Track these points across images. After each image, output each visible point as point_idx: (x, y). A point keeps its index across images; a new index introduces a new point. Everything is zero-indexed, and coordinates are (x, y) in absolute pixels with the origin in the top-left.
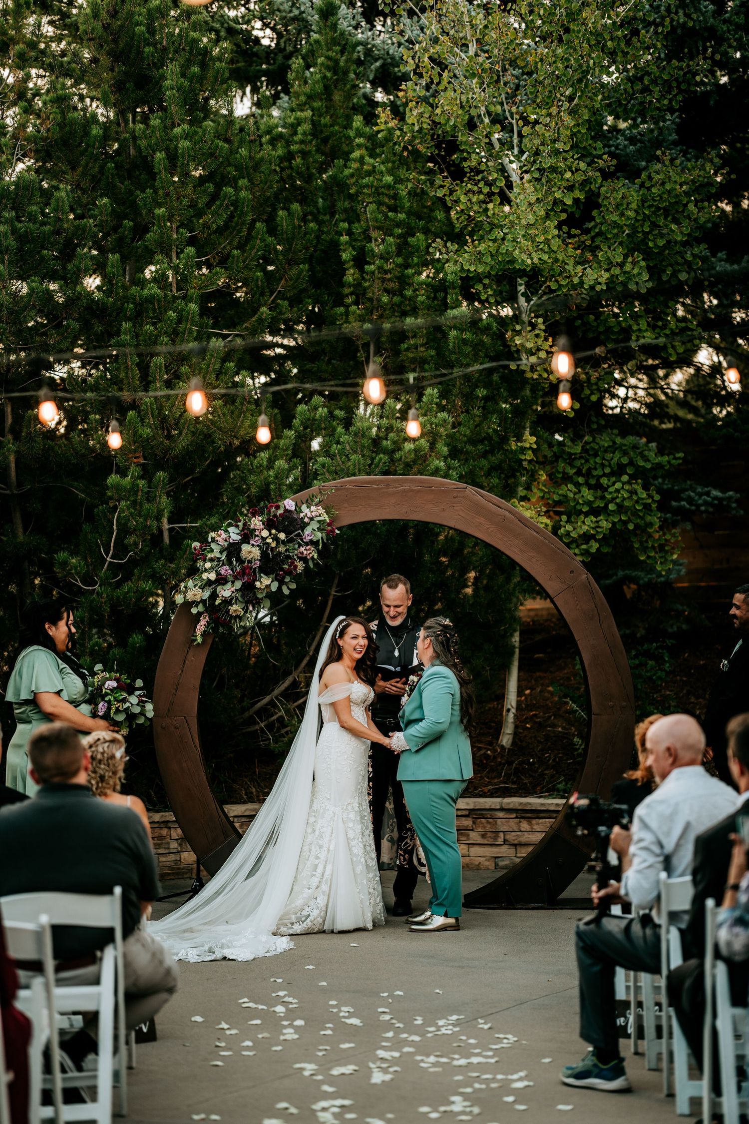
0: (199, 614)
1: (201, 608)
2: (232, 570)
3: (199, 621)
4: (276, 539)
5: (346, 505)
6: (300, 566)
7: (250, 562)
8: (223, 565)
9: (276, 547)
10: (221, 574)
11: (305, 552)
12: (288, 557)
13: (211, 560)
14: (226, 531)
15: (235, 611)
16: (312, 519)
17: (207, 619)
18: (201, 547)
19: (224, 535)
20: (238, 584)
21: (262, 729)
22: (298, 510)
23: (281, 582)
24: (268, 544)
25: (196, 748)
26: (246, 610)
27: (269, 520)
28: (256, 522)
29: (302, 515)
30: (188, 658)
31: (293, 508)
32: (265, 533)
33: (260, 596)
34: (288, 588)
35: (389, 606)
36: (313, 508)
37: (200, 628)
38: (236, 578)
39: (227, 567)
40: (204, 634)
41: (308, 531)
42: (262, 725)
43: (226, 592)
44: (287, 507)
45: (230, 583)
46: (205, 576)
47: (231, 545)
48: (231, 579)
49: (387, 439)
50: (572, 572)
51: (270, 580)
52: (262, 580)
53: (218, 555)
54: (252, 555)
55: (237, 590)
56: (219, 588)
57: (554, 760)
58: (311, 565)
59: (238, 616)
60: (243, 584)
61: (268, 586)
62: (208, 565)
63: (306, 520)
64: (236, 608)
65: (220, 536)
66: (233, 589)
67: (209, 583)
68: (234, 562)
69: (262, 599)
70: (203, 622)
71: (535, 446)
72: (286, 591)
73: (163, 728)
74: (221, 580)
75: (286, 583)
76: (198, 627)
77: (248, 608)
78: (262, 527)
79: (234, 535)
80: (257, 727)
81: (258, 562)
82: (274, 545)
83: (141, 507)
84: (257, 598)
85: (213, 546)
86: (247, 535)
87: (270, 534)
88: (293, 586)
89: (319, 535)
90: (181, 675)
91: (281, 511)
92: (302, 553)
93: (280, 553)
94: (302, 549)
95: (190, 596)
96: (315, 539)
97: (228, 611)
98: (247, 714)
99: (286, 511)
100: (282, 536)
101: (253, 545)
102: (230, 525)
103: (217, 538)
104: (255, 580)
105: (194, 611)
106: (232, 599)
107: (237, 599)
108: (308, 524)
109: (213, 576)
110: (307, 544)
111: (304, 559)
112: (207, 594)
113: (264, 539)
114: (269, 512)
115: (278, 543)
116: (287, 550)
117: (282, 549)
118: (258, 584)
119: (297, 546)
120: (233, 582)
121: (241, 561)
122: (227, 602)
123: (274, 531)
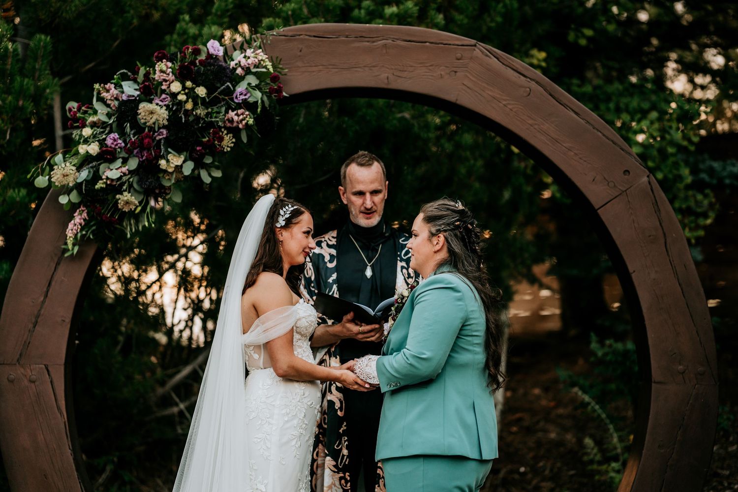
0: (73, 207)
1: (74, 197)
2: (125, 141)
3: (72, 217)
4: (191, 94)
5: (299, 64)
6: (228, 142)
7: (151, 129)
8: (110, 132)
9: (193, 110)
10: (107, 146)
11: (236, 118)
12: (211, 124)
13: (93, 125)
14: (118, 86)
15: (127, 203)
16: (247, 71)
17: (85, 215)
18: (79, 109)
19: (114, 92)
20: (133, 164)
21: (181, 413)
22: (227, 56)
23: (199, 164)
24: (181, 104)
25: (61, 413)
26: (144, 204)
27: (182, 67)
28: (163, 69)
29: (232, 64)
30: (55, 278)
31: (221, 53)
32: (176, 87)
33: (167, 184)
34: (210, 175)
35: (361, 193)
36: (249, 52)
37: (73, 228)
38: (130, 152)
39: (116, 136)
40: (81, 242)
41: (241, 88)
42: (182, 406)
43: (112, 172)
44: (211, 51)
45: (120, 160)
46: (82, 149)
47: (123, 103)
48: (124, 154)
49: (360, 8)
50: (626, 172)
51: (182, 158)
52: (170, 157)
53: (104, 118)
54: (155, 117)
55: (130, 172)
56: (102, 167)
57: (551, 470)
58: (244, 139)
59: (132, 214)
60: (140, 165)
61: (179, 168)
62: (87, 132)
63: (239, 71)
64: (128, 199)
65: (108, 91)
66: (124, 169)
67: (88, 159)
68: (128, 129)
69: (169, 188)
70: (78, 219)
71: (543, 64)
72: (207, 179)
73: (11, 381)
74: (107, 156)
75: (207, 167)
76: (70, 226)
77: (147, 203)
78: (171, 77)
79: (130, 89)
80: (175, 410)
81: (165, 132)
82: (189, 106)
83: (12, 81)
84: (163, 187)
85: (97, 105)
86: (149, 91)
87: (184, 88)
88: (218, 174)
89: (258, 95)
90: (43, 302)
91: (203, 57)
92: (231, 121)
93: (198, 118)
94: (232, 114)
95: (57, 176)
96: (251, 100)
97: (116, 203)
98: (160, 391)
99: (210, 56)
100: (201, 91)
101: (157, 104)
102: (125, 77)
103: (104, 94)
104: (159, 157)
105: (63, 200)
106: (123, 184)
107: (131, 186)
108: (242, 78)
109: (94, 149)
110: (239, 106)
111: (235, 131)
112: (84, 174)
113: (174, 95)
114: (184, 57)
115: (195, 104)
116: (207, 115)
117: (201, 112)
118: (163, 163)
119: (223, 109)
120: (125, 161)
121: (138, 128)
122: (115, 188)
123: (189, 84)
